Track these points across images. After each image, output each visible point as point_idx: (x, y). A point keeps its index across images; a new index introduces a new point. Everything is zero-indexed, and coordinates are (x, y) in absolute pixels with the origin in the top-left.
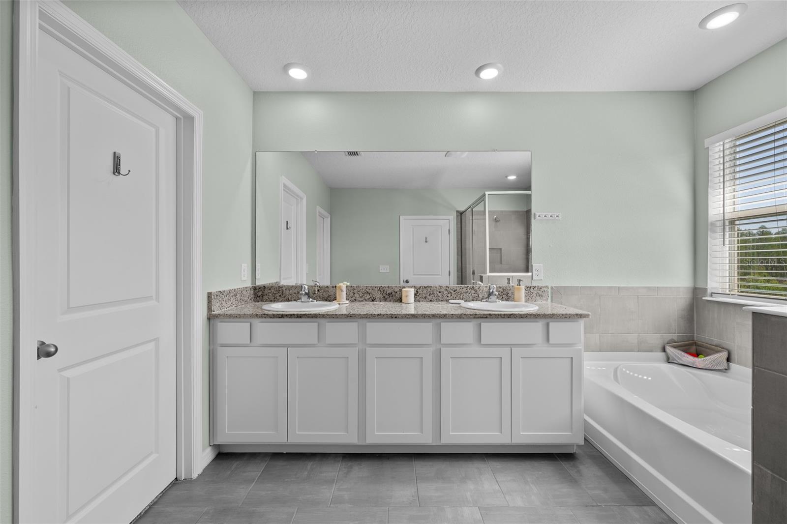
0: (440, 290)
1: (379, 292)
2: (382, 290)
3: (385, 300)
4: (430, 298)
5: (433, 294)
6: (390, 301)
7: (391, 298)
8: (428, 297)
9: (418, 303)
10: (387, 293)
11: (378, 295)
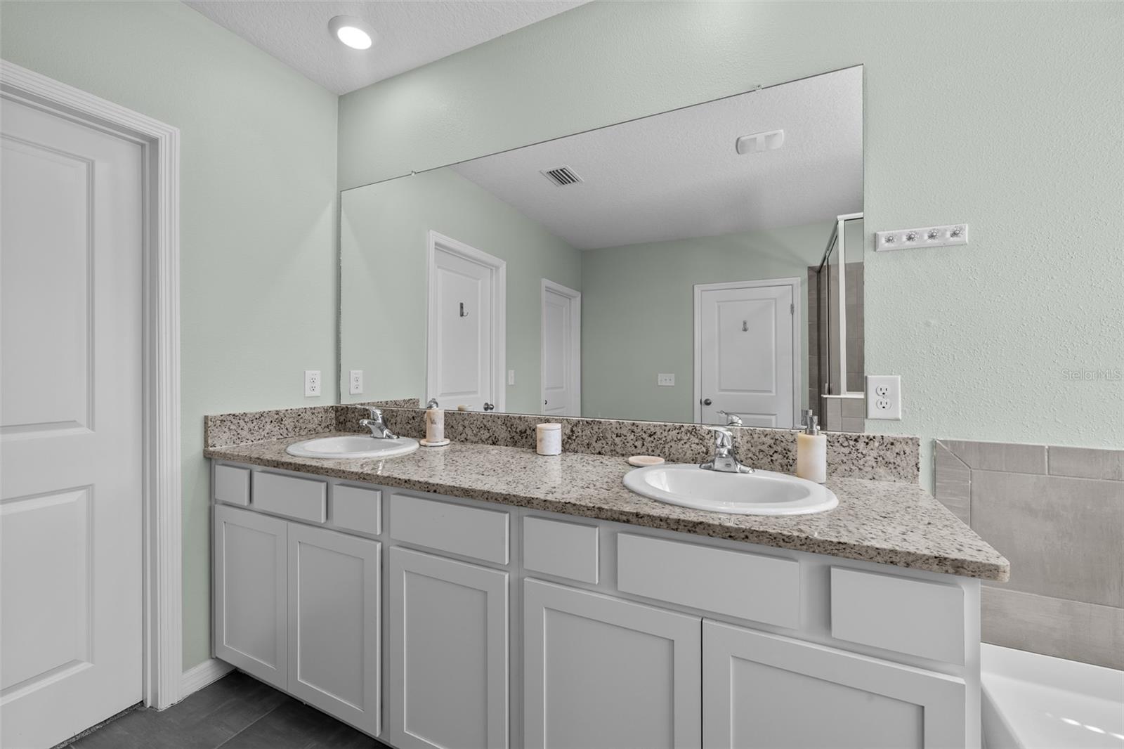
0: (619, 431)
1: (504, 427)
2: (509, 424)
3: (515, 444)
4: (598, 446)
5: (605, 438)
6: (523, 446)
7: (524, 440)
8: (594, 444)
9: (572, 457)
10: (518, 431)
11: (502, 433)
